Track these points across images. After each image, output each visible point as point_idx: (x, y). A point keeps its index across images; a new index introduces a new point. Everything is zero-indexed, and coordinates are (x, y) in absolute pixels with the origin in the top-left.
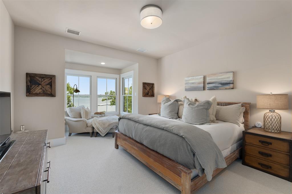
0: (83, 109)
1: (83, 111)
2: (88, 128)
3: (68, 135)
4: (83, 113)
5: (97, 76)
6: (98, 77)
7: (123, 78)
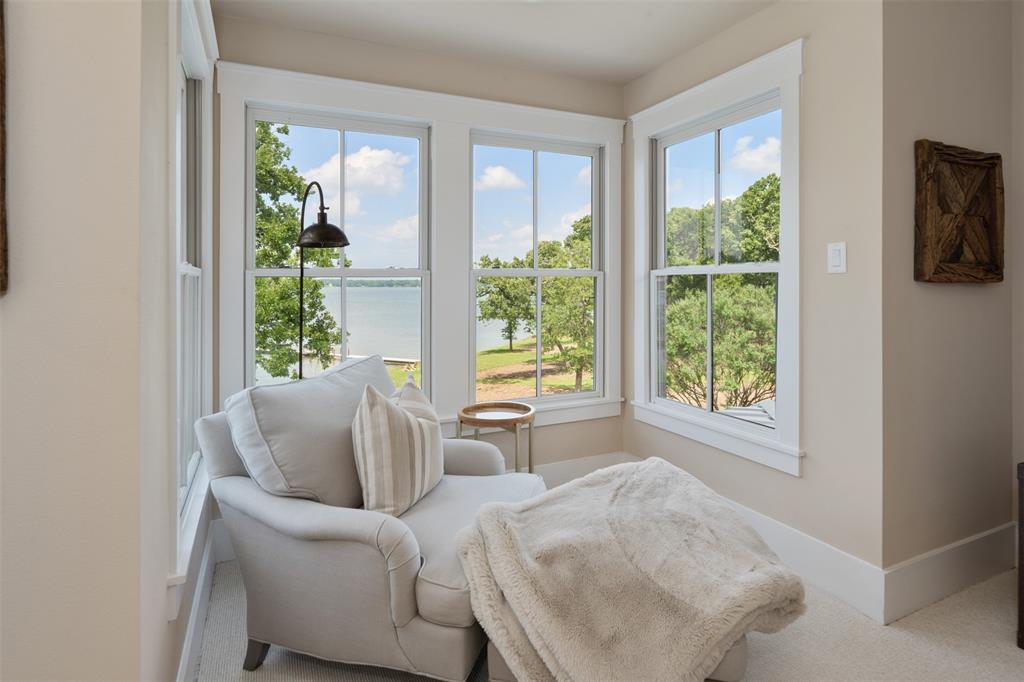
0: (372, 405)
1: (375, 426)
2: (417, 624)
3: (241, 661)
4: (377, 441)
5: (472, 133)
6: (475, 136)
7: (653, 143)
